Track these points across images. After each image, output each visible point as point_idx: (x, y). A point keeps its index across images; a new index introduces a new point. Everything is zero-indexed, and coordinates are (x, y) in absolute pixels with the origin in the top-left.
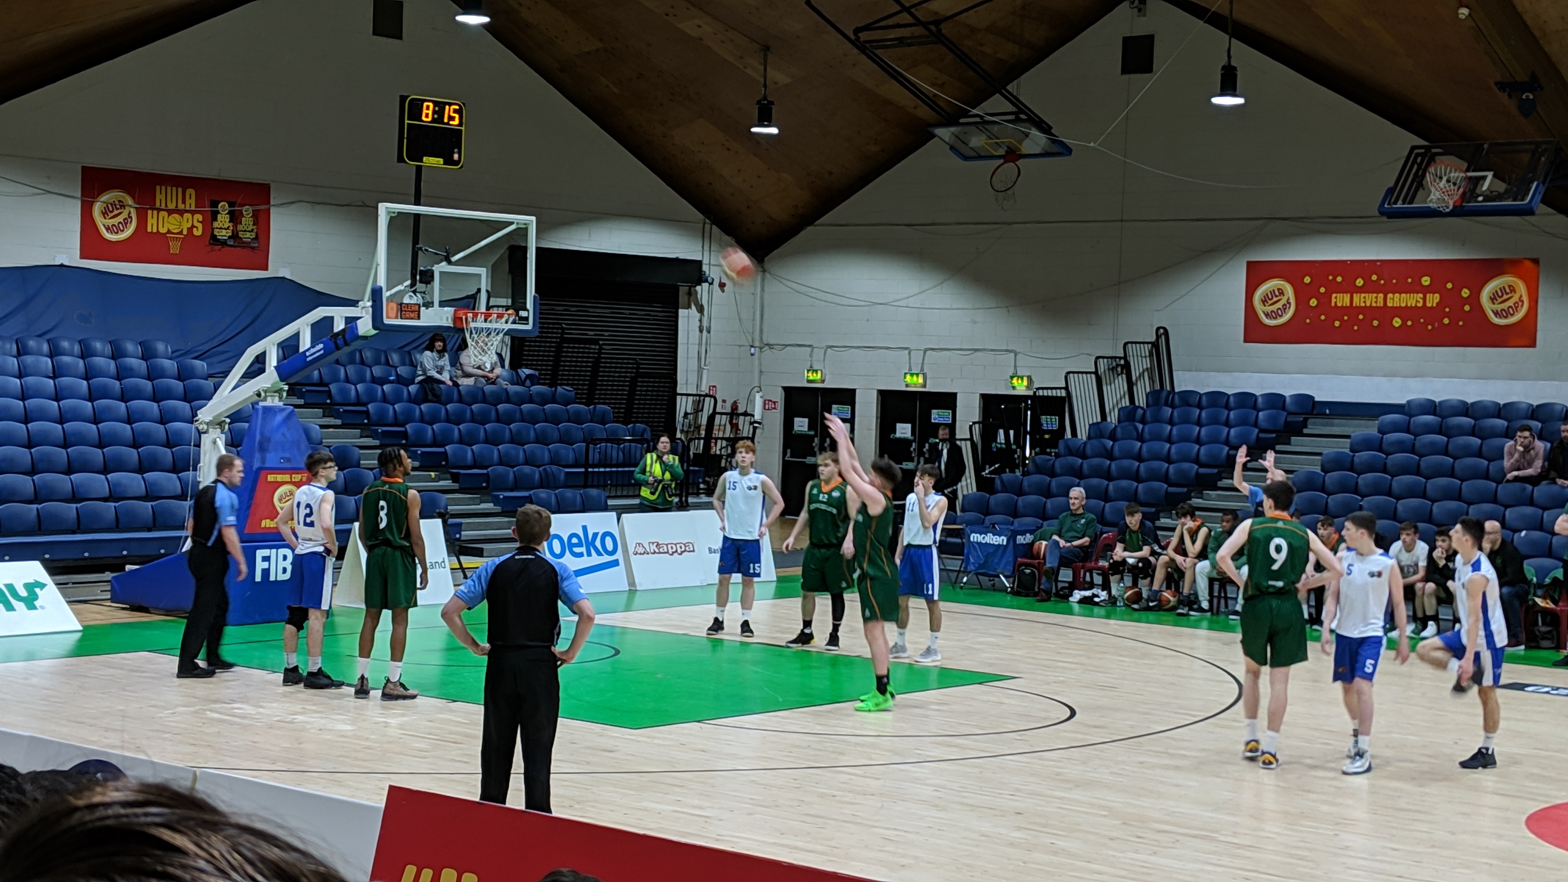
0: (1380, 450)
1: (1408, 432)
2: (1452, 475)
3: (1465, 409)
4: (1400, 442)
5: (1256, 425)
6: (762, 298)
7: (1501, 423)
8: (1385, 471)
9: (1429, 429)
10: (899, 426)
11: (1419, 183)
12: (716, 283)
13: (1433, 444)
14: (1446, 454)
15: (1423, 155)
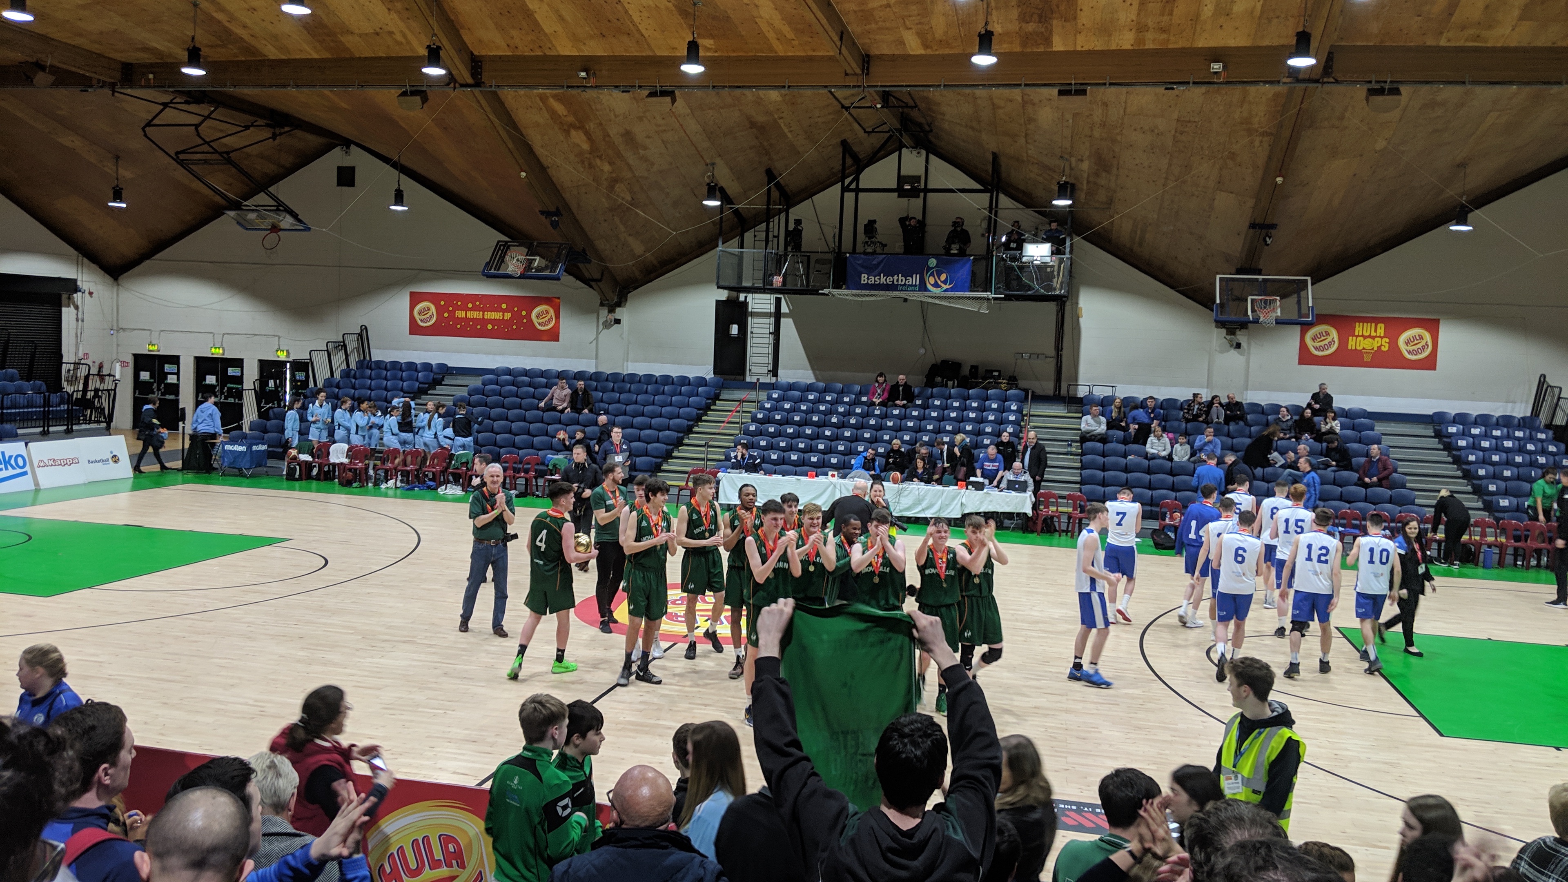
0: (483, 395)
1: (497, 384)
2: (520, 408)
3: (526, 373)
4: (493, 390)
5: (417, 380)
6: (117, 301)
7: (543, 380)
8: (486, 406)
9: (508, 383)
10: (208, 377)
11: (502, 260)
12: (87, 292)
13: (510, 391)
14: (517, 396)
15: (504, 246)
